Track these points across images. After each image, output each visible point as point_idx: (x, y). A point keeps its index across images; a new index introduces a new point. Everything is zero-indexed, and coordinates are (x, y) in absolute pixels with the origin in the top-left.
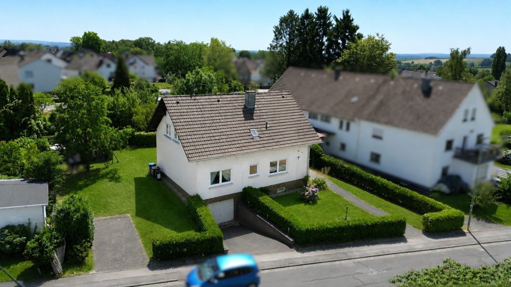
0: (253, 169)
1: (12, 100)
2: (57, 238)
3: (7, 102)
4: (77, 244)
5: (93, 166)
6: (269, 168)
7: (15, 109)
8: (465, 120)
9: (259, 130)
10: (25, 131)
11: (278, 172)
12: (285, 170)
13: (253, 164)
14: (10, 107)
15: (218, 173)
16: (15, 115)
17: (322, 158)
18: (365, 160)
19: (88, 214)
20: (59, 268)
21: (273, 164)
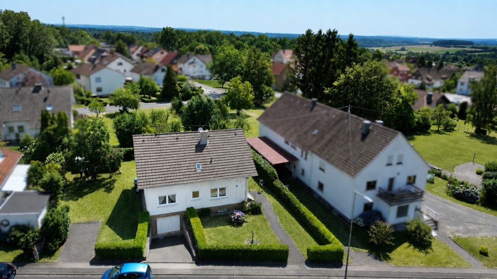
0: (196, 194)
1: (52, 123)
2: (38, 237)
3: (48, 126)
4: (50, 242)
5: (101, 176)
6: (209, 194)
7: (54, 130)
8: (389, 165)
9: (202, 164)
10: (60, 146)
11: (218, 197)
12: (225, 195)
13: (196, 190)
14: (50, 130)
15: (165, 197)
16: (54, 135)
17: (274, 183)
18: (314, 187)
19: (59, 222)
20: (37, 256)
21: (214, 191)
